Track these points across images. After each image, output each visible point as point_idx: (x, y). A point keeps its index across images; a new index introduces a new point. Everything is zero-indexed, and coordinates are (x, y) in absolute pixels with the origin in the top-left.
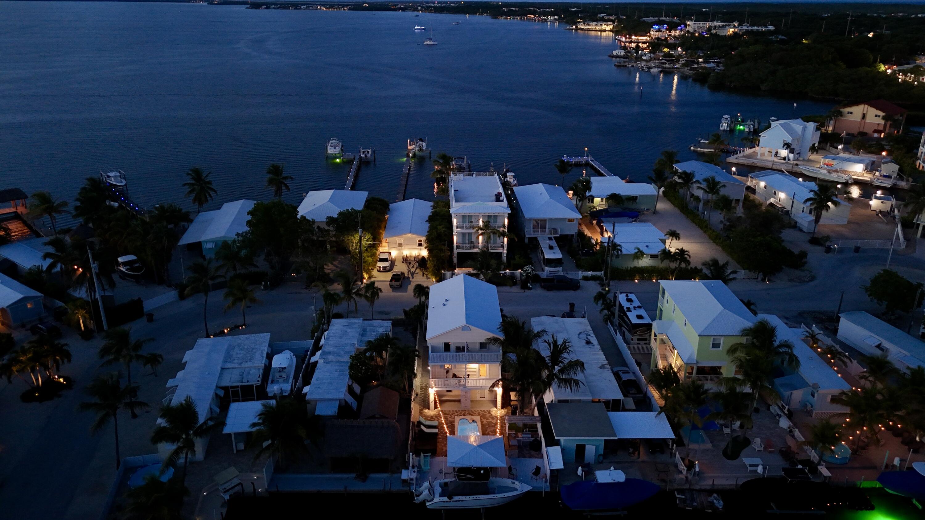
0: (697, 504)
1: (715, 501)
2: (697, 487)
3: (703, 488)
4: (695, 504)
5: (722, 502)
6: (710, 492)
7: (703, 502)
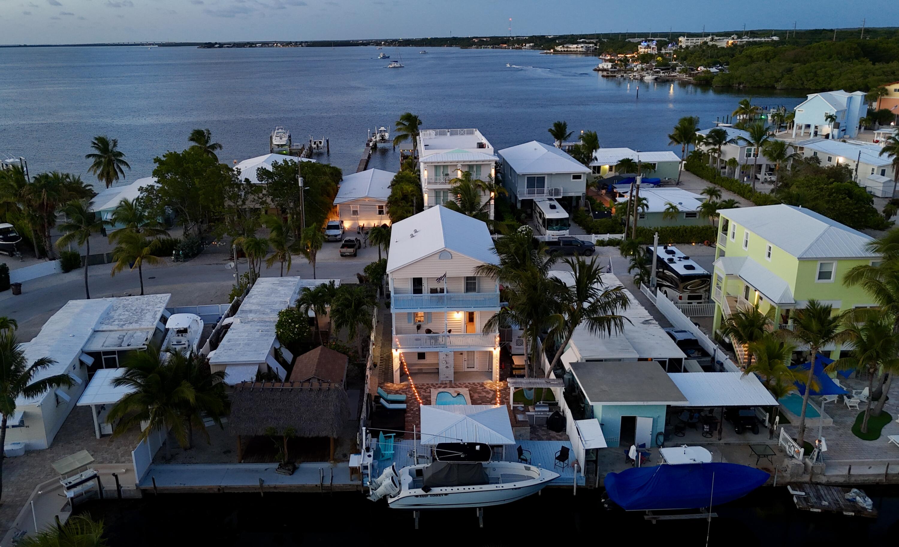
0: (829, 503)
1: (858, 498)
2: (824, 480)
3: (833, 480)
4: (825, 503)
5: (870, 500)
6: (846, 487)
7: (837, 501)
